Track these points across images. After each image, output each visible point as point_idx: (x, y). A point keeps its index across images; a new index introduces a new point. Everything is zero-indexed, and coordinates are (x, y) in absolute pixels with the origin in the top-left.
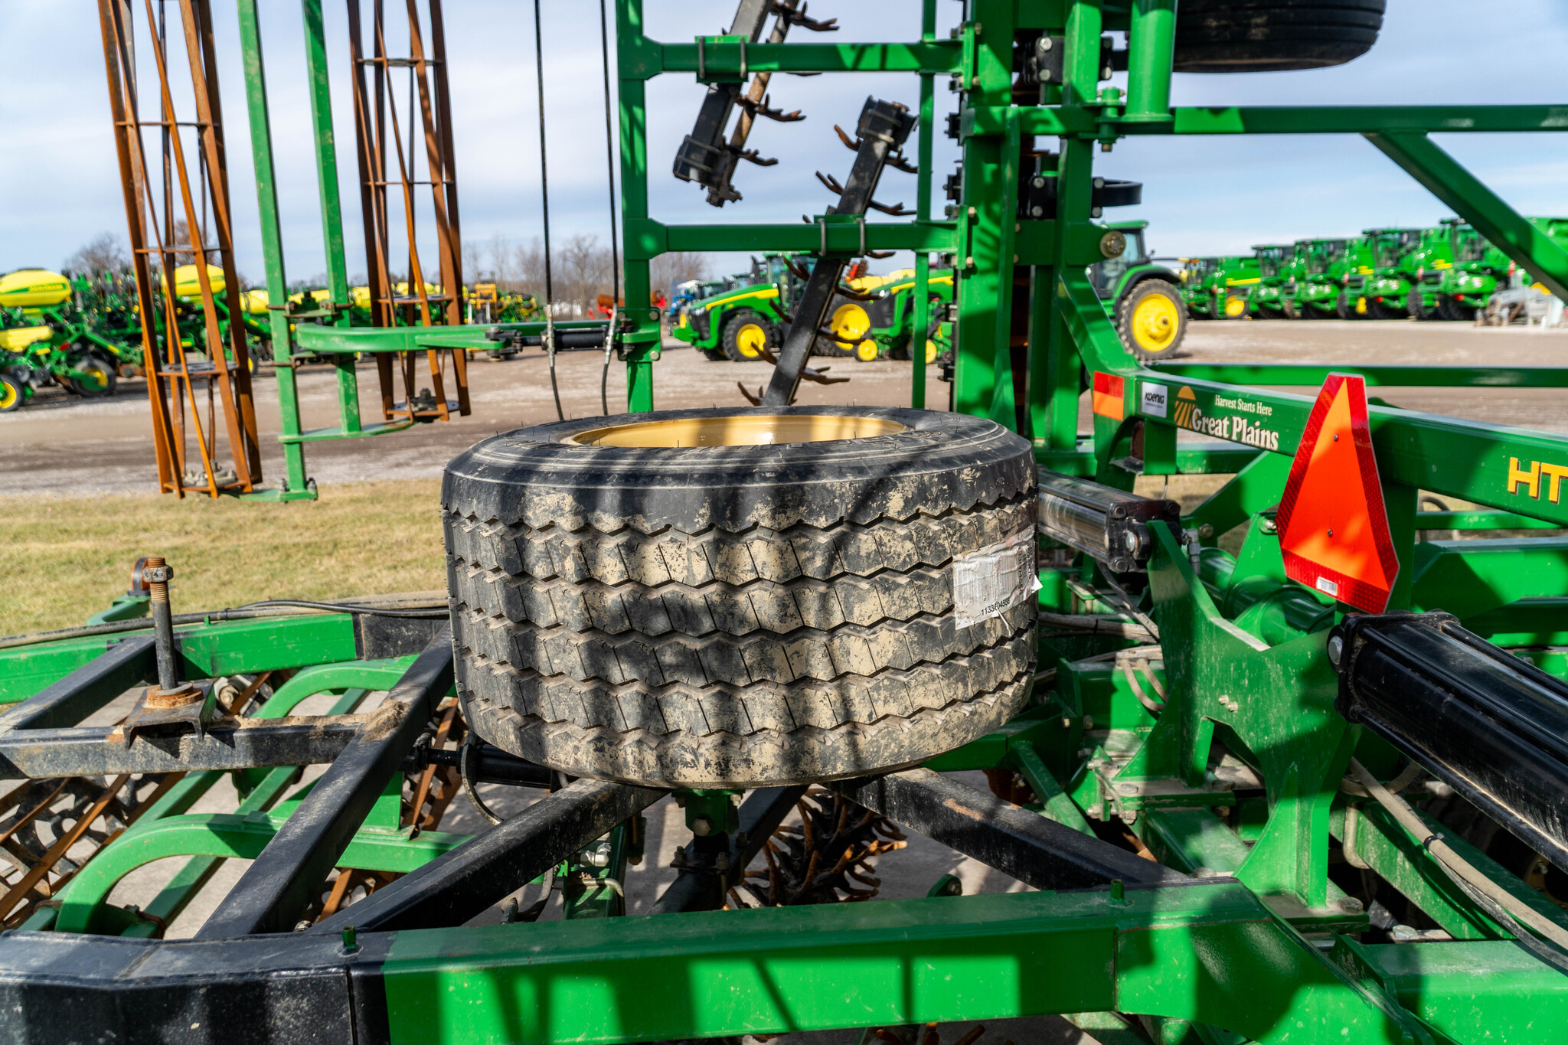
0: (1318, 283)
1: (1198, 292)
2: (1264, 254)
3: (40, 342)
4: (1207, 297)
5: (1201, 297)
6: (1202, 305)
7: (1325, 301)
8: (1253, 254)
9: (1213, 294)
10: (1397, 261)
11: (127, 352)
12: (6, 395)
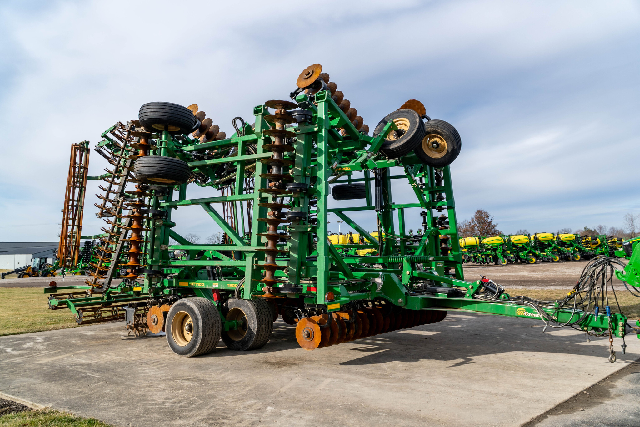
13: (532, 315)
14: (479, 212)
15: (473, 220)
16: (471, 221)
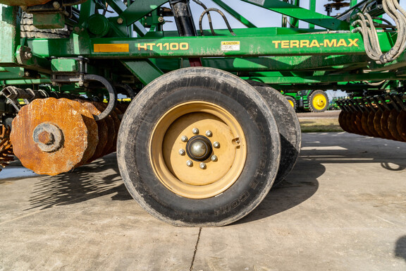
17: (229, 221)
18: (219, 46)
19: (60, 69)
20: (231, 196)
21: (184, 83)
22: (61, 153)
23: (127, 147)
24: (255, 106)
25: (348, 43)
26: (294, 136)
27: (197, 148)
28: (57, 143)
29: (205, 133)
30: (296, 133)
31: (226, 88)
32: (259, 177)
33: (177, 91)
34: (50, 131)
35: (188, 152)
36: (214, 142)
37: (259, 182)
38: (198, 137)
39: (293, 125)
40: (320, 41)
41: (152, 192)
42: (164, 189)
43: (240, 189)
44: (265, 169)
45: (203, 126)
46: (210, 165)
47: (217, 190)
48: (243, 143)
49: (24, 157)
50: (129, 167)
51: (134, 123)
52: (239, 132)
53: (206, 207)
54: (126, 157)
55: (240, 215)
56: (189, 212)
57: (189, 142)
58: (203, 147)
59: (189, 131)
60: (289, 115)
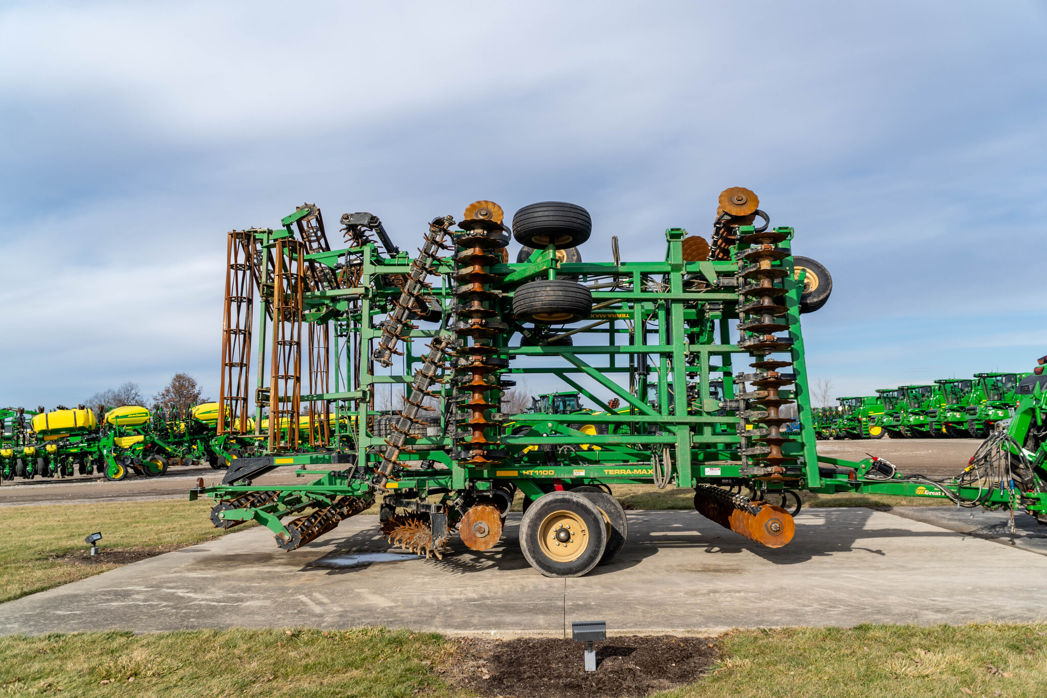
0: (916, 414)
1: (851, 420)
2: (885, 395)
3: (139, 443)
4: (856, 424)
5: (852, 423)
6: (854, 429)
7: (922, 425)
8: (877, 395)
9: (860, 422)
10: (958, 400)
11: (175, 451)
12: (118, 471)
13: (933, 493)
14: (179, 378)
15: (168, 391)
16: (164, 392)
17: (580, 574)
18: (572, 473)
19: (481, 489)
20: (581, 561)
21: (556, 501)
22: (487, 538)
23: (527, 535)
24: (593, 513)
25: (648, 472)
26: (622, 527)
27: (562, 535)
28: (486, 533)
29: (566, 527)
30: (623, 525)
31: (578, 504)
32: (595, 550)
33: (552, 505)
34: (482, 526)
35: (558, 537)
36: (571, 532)
37: (596, 553)
38: (562, 530)
39: (621, 519)
40: (632, 470)
41: (540, 559)
42: (546, 557)
43: (586, 557)
44: (598, 546)
45: (565, 523)
46: (569, 544)
47: (573, 558)
48: (587, 532)
49: (466, 540)
50: (528, 545)
51: (531, 522)
52: (585, 527)
53: (568, 567)
54: (526, 540)
55: (586, 571)
56: (560, 570)
57: (558, 533)
58: (566, 535)
59: (557, 526)
60: (619, 512)
